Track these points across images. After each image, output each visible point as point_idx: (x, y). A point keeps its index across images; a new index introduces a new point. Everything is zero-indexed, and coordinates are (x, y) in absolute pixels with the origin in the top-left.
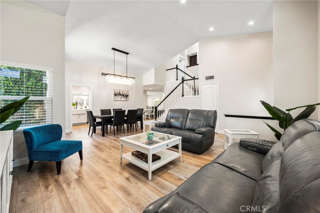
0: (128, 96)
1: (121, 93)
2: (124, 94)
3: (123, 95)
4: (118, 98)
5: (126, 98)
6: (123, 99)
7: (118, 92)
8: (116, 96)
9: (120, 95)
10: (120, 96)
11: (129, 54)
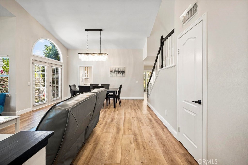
0: (124, 72)
1: (117, 70)
2: (119, 70)
3: (119, 72)
4: (114, 74)
5: (122, 74)
6: (119, 75)
7: (114, 69)
8: (112, 73)
9: (116, 71)
10: (116, 73)
11: (103, 30)
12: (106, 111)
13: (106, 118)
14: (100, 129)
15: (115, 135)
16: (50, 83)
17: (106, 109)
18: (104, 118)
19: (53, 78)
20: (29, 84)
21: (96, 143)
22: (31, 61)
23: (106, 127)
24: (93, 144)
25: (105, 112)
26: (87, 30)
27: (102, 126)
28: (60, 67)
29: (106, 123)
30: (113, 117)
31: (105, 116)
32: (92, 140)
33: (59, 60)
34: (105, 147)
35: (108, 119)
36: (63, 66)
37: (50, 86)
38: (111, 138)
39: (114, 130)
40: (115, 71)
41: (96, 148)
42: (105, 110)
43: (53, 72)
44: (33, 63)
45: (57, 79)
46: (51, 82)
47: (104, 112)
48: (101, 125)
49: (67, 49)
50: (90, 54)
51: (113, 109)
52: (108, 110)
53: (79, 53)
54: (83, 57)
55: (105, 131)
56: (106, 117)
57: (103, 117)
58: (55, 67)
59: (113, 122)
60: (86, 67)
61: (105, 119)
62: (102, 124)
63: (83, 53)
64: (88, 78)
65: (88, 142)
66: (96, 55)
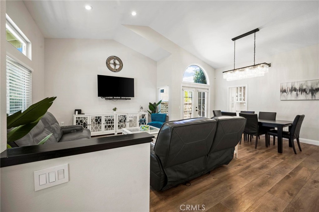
1: (298, 88)
2: (305, 87)
3: (303, 90)
4: (290, 95)
5: (310, 94)
6: (303, 96)
7: (291, 87)
9: (295, 90)
10: (294, 93)
11: (259, 29)
12: (260, 152)
13: (253, 161)
14: (235, 170)
15: (253, 187)
16: (196, 108)
17: (260, 151)
18: (250, 160)
19: (200, 103)
20: (180, 108)
21: (221, 180)
22: (182, 88)
23: (245, 171)
24: (217, 179)
25: (257, 153)
26: (234, 39)
27: (239, 168)
28: (207, 91)
29: (248, 167)
30: (266, 164)
31: (253, 159)
32: (218, 176)
33: (206, 83)
34: (230, 190)
35: (256, 163)
36: (209, 90)
37: (196, 110)
38: (243, 186)
39: (257, 180)
40: (293, 89)
41: (218, 184)
42: (258, 151)
43: (200, 96)
44: (182, 89)
45: (204, 103)
46: (198, 107)
47: (254, 153)
48: (238, 166)
49: (214, 69)
50: (238, 70)
51: (276, 154)
52: (263, 152)
53: (223, 72)
54: (228, 77)
55: (240, 174)
56: (255, 160)
57: (250, 158)
58: (202, 91)
59: (261, 171)
60: (241, 88)
61: (250, 163)
62: (241, 166)
63: (228, 71)
64: (245, 103)
65: (213, 175)
66: (247, 69)
